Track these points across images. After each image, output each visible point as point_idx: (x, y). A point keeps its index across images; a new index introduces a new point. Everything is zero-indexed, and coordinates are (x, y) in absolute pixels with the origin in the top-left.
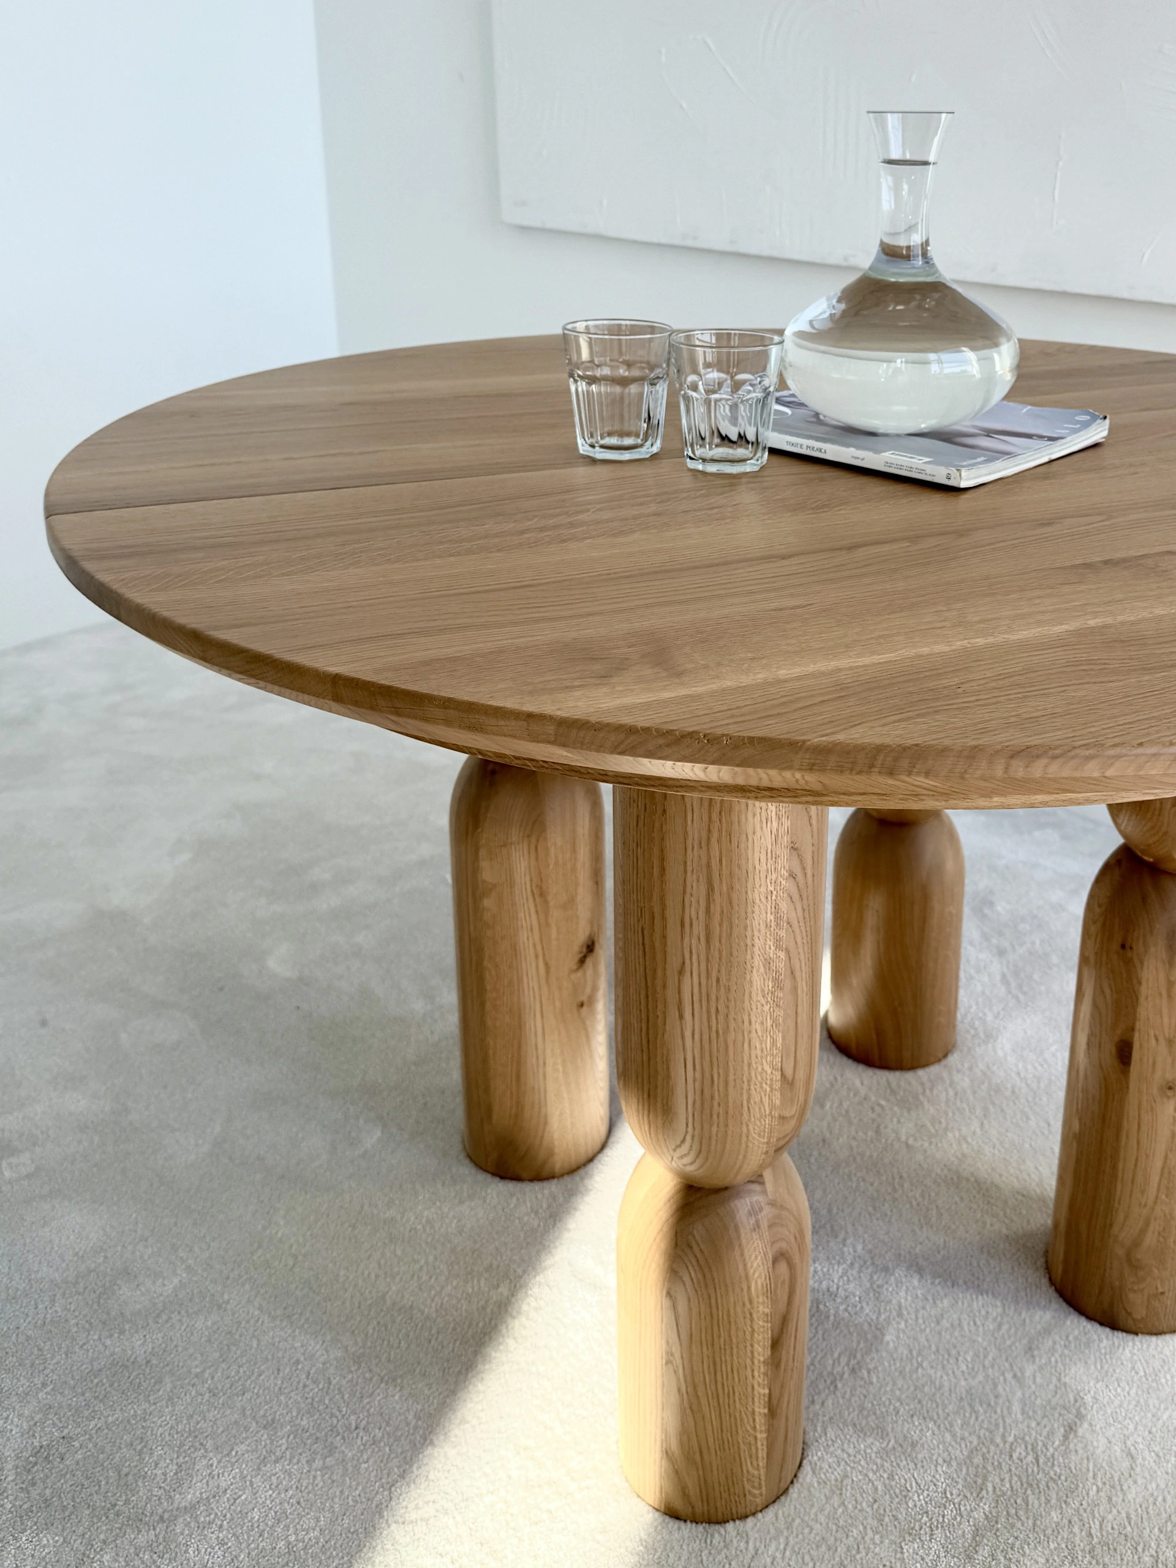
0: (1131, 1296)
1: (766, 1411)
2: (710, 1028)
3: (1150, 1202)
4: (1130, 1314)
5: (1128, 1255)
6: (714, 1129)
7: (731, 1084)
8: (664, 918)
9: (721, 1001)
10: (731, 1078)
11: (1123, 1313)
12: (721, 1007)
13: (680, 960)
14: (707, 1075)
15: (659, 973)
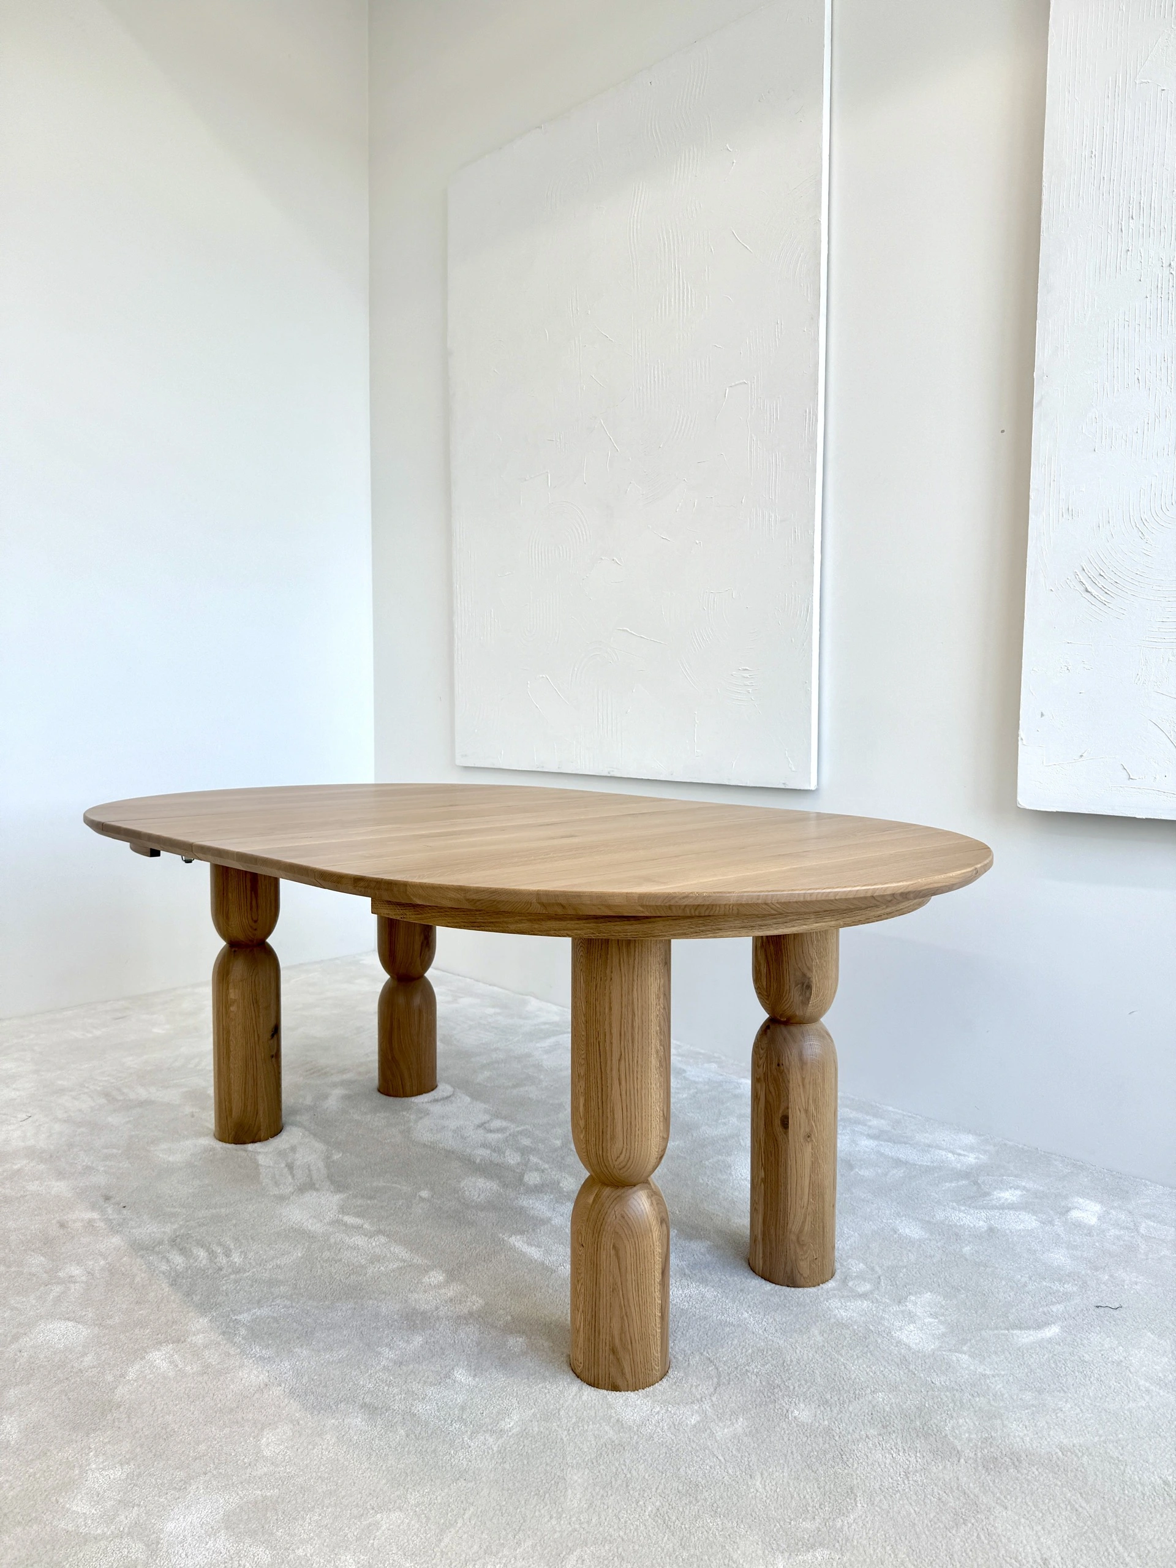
0: (802, 1263)
1: (660, 1314)
2: (634, 1088)
3: (805, 1205)
4: (802, 1275)
5: (798, 1238)
6: (637, 1143)
7: (644, 1117)
8: (611, 1033)
9: (639, 1073)
10: (644, 1114)
11: (799, 1275)
12: (639, 1077)
13: (619, 1053)
14: (633, 1114)
15: (609, 1062)
